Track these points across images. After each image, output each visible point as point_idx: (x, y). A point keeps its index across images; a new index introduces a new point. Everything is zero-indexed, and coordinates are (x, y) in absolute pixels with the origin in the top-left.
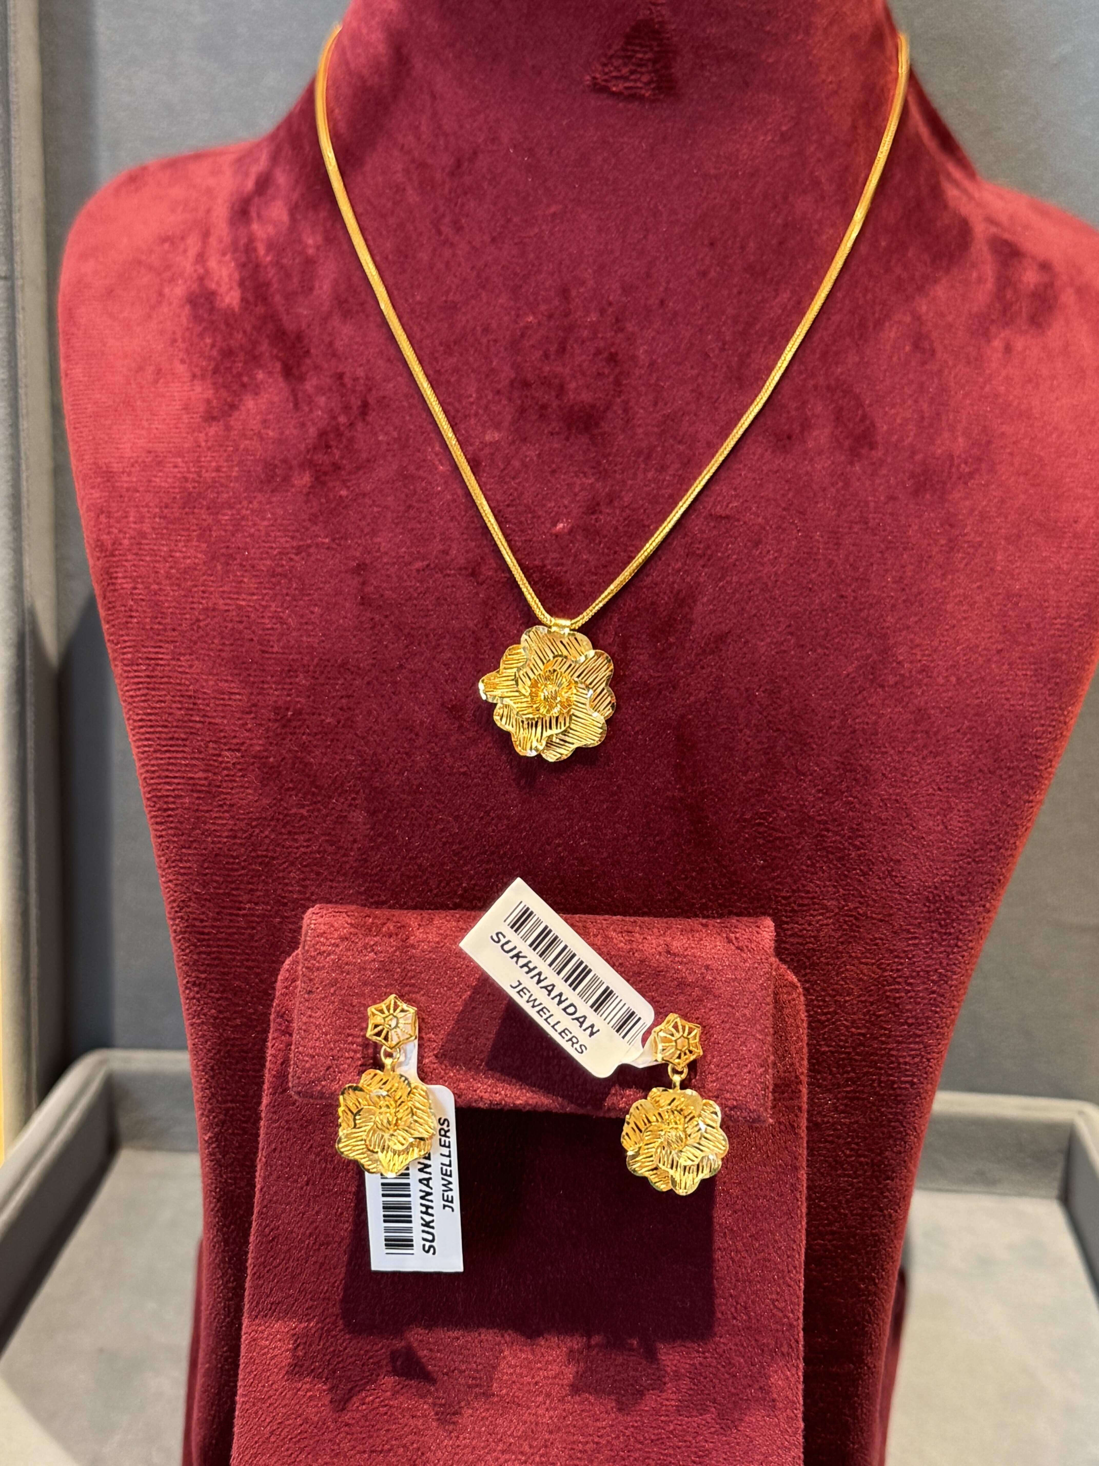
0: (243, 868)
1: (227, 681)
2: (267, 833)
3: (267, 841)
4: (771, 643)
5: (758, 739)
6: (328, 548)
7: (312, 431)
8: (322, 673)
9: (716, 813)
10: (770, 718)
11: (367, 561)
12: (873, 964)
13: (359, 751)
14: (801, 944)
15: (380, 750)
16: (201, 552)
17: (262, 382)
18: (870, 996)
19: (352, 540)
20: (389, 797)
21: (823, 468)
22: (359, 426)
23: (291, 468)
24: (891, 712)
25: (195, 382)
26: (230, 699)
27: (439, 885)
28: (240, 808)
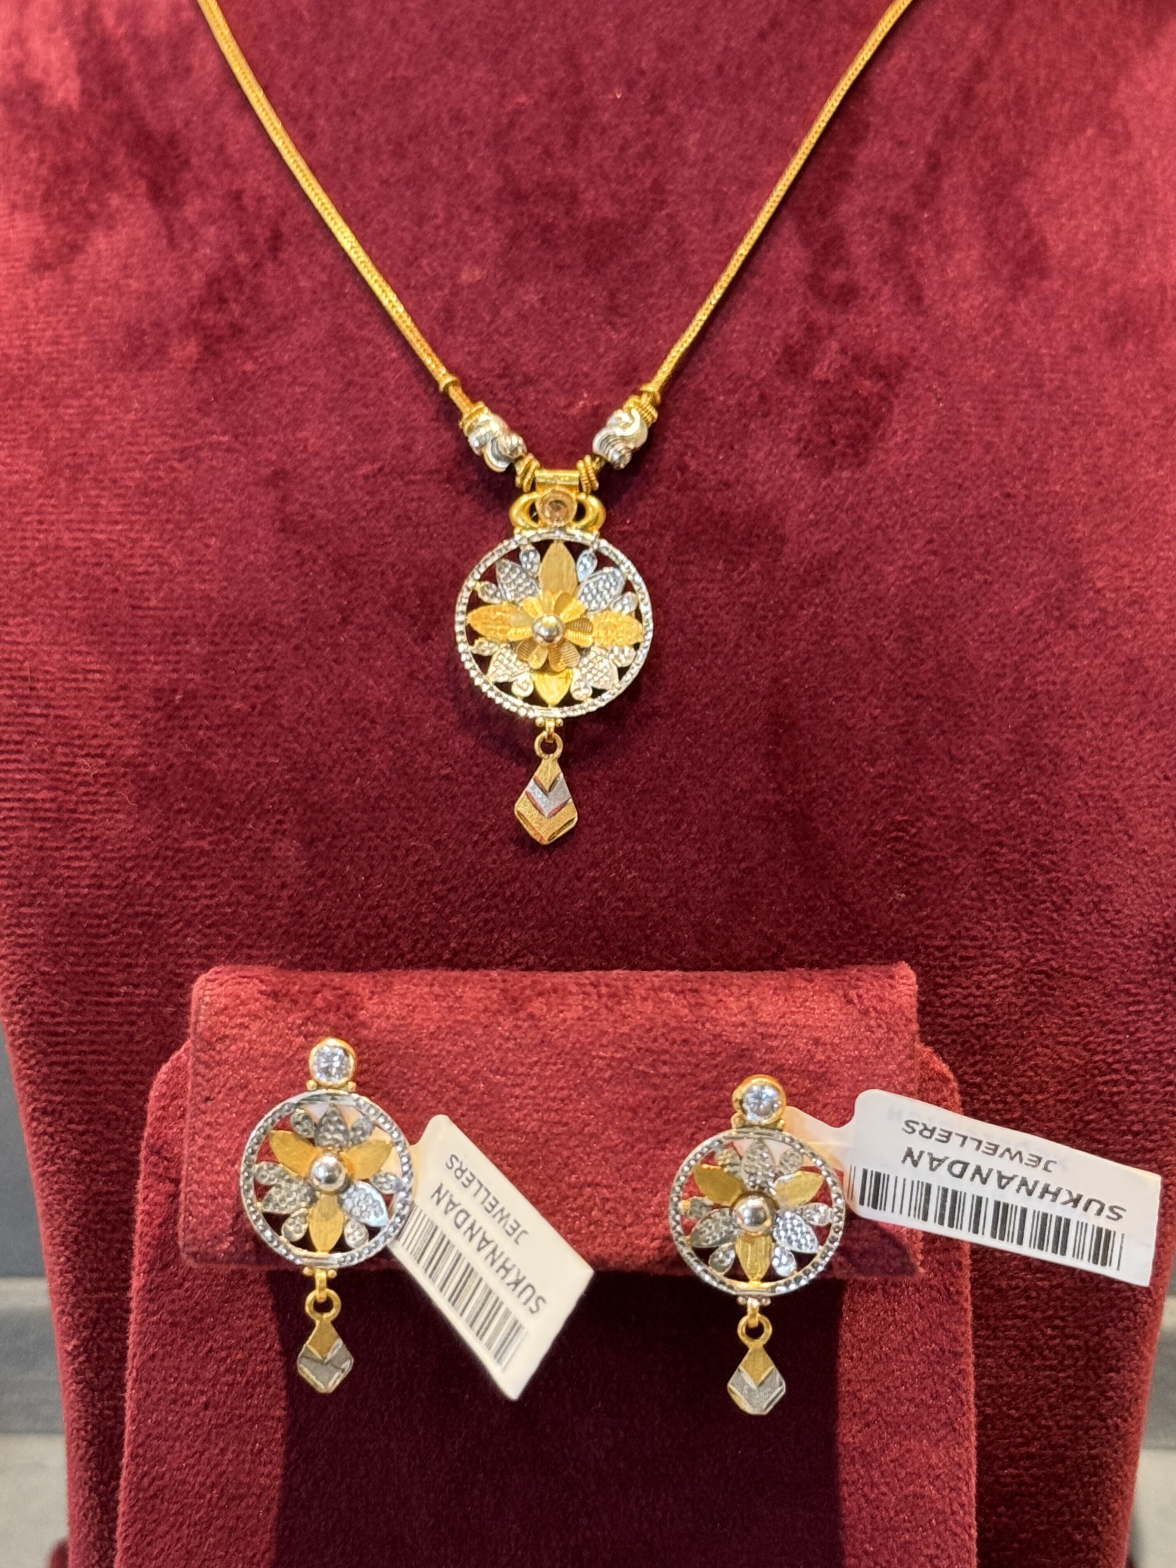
0: (114, 933)
1: (80, 653)
2: (149, 878)
3: (150, 890)
4: (905, 567)
5: (891, 711)
6: (228, 450)
7: (197, 277)
8: (225, 635)
9: (831, 823)
10: (906, 679)
11: (288, 467)
12: (1077, 1044)
13: (285, 750)
14: (967, 1017)
15: (317, 747)
16: (34, 464)
17: (117, 211)
18: (1075, 1092)
19: (264, 435)
20: (334, 818)
21: (972, 307)
22: (270, 267)
23: (167, 334)
24: (1090, 665)
25: (17, 216)
26: (86, 679)
27: (414, 947)
28: (106, 841)
